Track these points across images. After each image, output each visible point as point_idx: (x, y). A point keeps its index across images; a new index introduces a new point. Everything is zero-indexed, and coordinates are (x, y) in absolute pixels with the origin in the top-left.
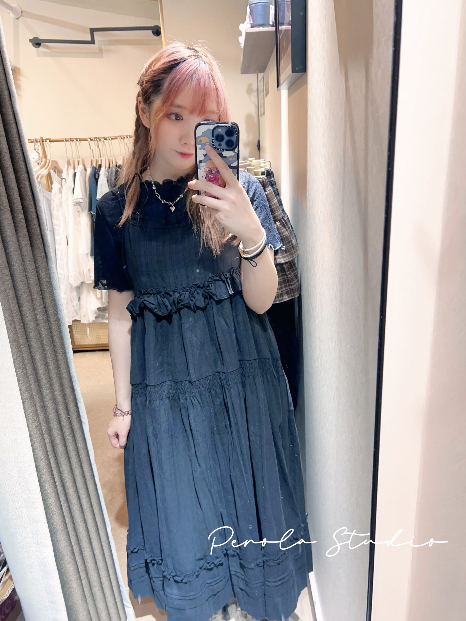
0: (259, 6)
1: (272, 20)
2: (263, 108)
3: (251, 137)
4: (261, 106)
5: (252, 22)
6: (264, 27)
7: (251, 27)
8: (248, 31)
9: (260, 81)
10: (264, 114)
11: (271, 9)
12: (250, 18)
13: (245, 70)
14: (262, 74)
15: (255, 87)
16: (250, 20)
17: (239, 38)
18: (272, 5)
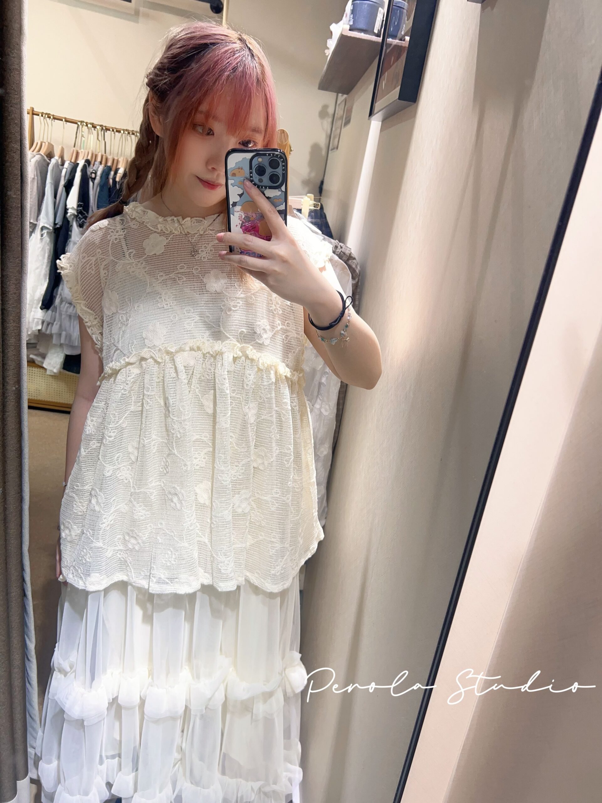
0: (365, 4)
1: (378, 27)
2: (337, 140)
3: (313, 175)
4: (334, 138)
5: (351, 23)
6: (366, 34)
7: (350, 30)
8: (344, 34)
9: (339, 105)
10: (337, 148)
11: (380, 13)
12: (350, 17)
13: (325, 85)
14: (345, 96)
15: (331, 110)
16: (349, 21)
17: (328, 40)
18: (383, 8)
